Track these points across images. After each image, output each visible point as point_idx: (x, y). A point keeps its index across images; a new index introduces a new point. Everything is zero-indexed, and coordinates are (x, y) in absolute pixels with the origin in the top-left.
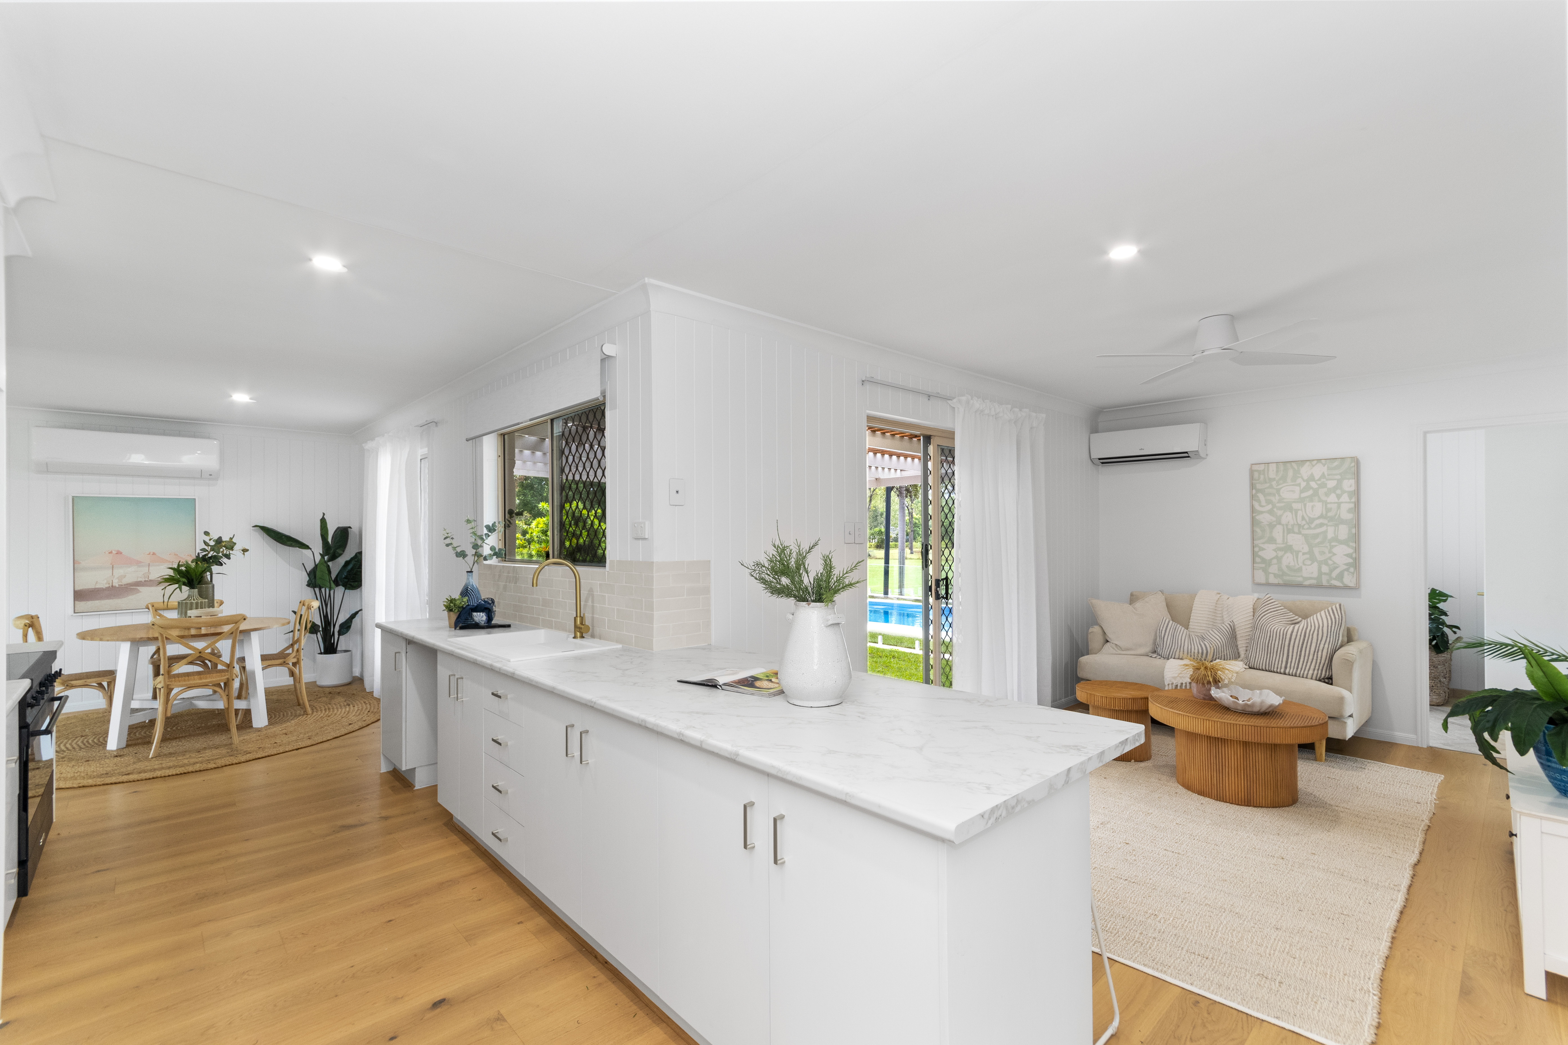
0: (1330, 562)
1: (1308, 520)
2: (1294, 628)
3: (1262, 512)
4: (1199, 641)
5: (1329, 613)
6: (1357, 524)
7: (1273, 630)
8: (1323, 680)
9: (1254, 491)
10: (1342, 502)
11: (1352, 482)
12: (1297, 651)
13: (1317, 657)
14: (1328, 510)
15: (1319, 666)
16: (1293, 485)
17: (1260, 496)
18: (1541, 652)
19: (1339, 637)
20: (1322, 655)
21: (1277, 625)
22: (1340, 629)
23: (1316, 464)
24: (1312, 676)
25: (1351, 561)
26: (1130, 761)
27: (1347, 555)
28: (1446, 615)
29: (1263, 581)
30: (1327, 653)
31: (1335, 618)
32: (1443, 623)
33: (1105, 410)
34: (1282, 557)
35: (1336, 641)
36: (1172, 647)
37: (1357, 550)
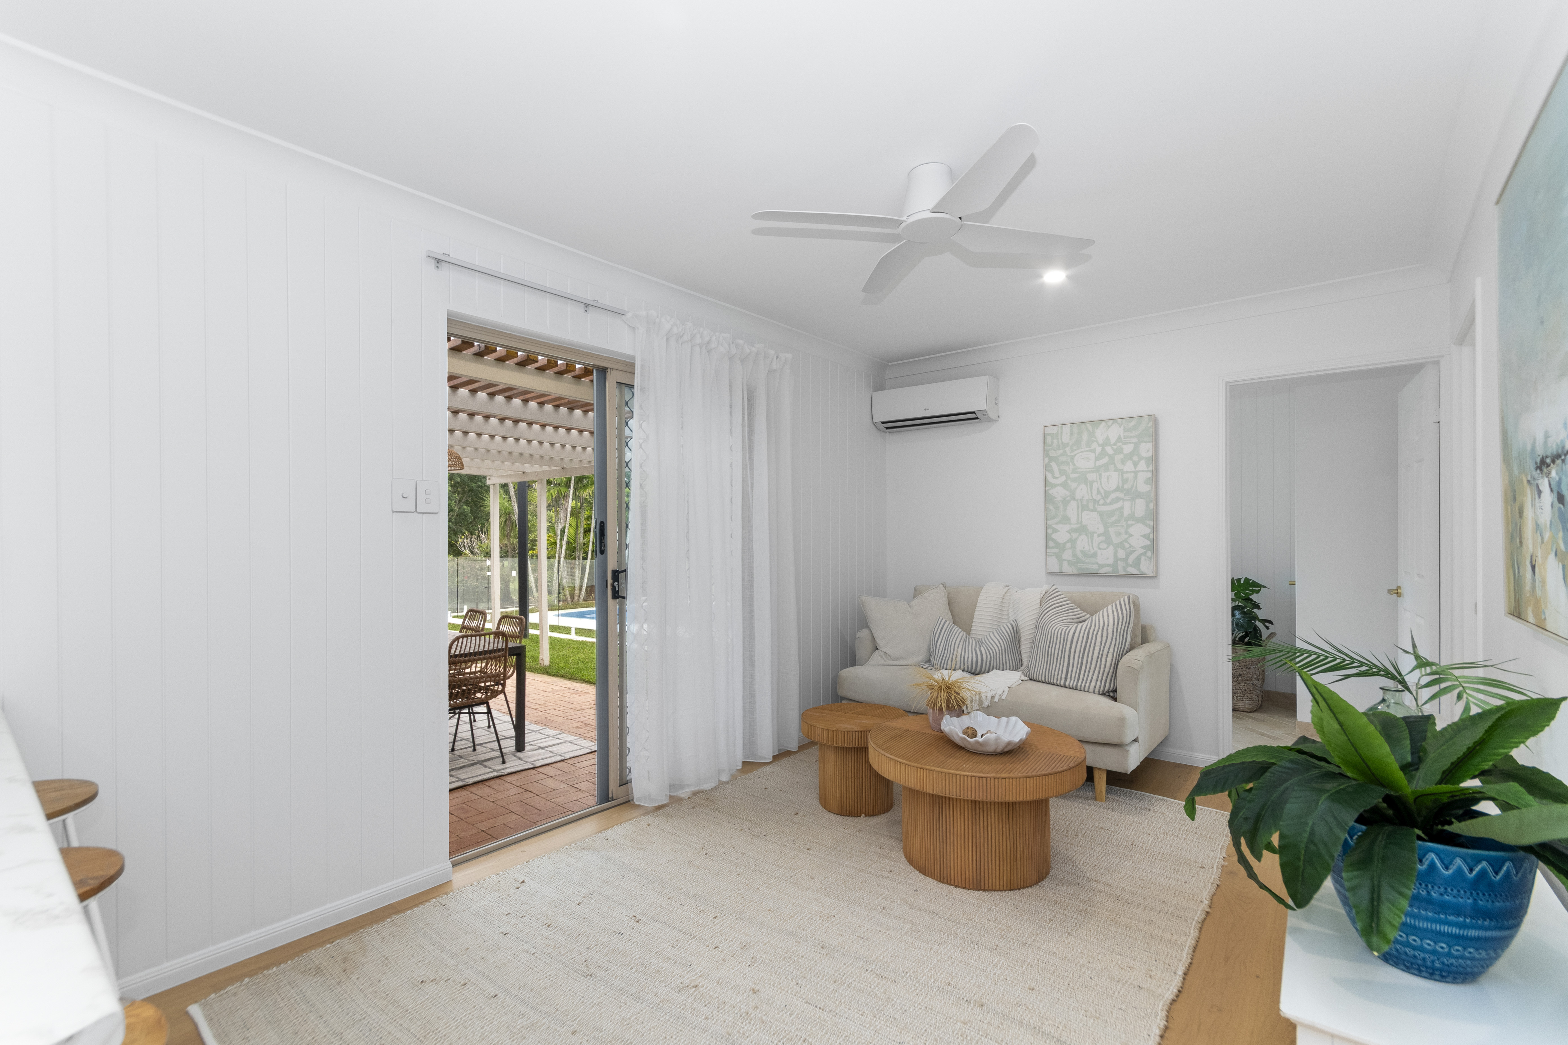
0: (1127, 545)
1: (1103, 494)
2: (1076, 627)
3: (1056, 485)
4: (976, 646)
5: (1116, 608)
6: (1155, 498)
7: (1054, 631)
8: (1107, 694)
9: (1047, 459)
10: (1139, 471)
11: (1150, 445)
12: (1079, 658)
13: (1101, 665)
14: (1125, 481)
15: (1103, 676)
16: (1087, 451)
17: (1053, 464)
18: (1347, 662)
19: (1126, 638)
20: (1106, 662)
21: (1059, 625)
22: (1128, 628)
23: (1112, 424)
24: (1094, 689)
25: (1148, 543)
26: (860, 816)
27: (1144, 536)
28: (1258, 607)
29: (1057, 570)
30: (1112, 660)
31: (1122, 614)
32: (1256, 618)
33: (890, 364)
34: (1076, 539)
35: (1124, 643)
36: (944, 654)
37: (1155, 529)
